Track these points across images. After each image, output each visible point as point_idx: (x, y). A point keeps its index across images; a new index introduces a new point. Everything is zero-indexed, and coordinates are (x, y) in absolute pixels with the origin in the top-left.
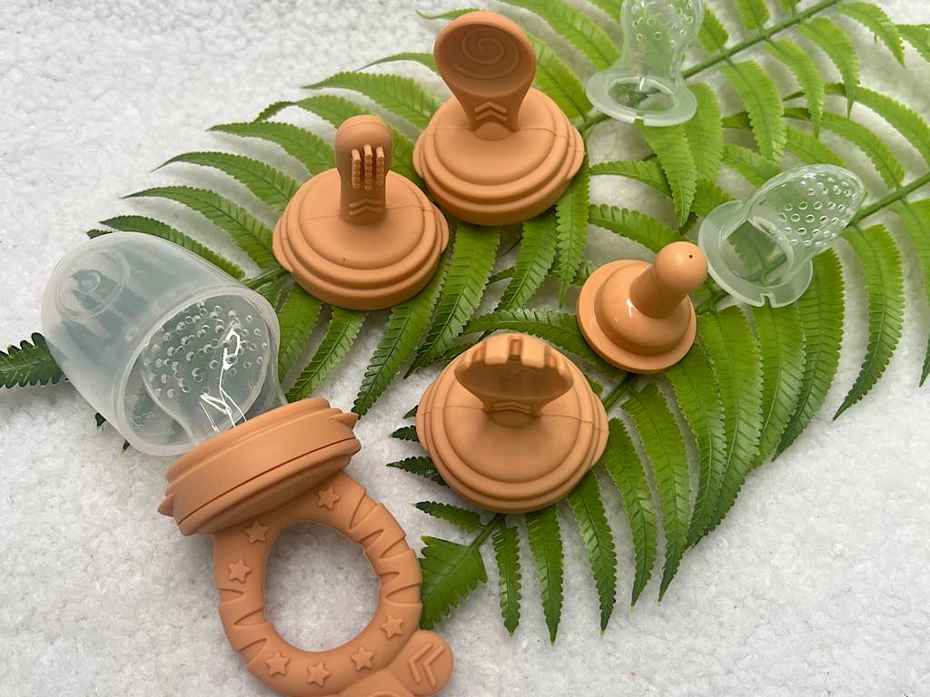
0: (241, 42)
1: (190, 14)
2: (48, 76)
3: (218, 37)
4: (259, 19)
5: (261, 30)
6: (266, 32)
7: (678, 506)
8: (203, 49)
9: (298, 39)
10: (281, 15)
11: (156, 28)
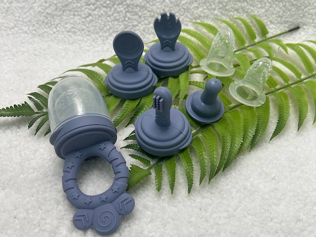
0: (92, 48)
1: (78, 40)
2: (35, 55)
3: (85, 46)
4: (97, 42)
5: (98, 44)
6: (99, 45)
7: (214, 153)
8: (80, 48)
9: (108, 47)
10: (103, 41)
11: (67, 43)
